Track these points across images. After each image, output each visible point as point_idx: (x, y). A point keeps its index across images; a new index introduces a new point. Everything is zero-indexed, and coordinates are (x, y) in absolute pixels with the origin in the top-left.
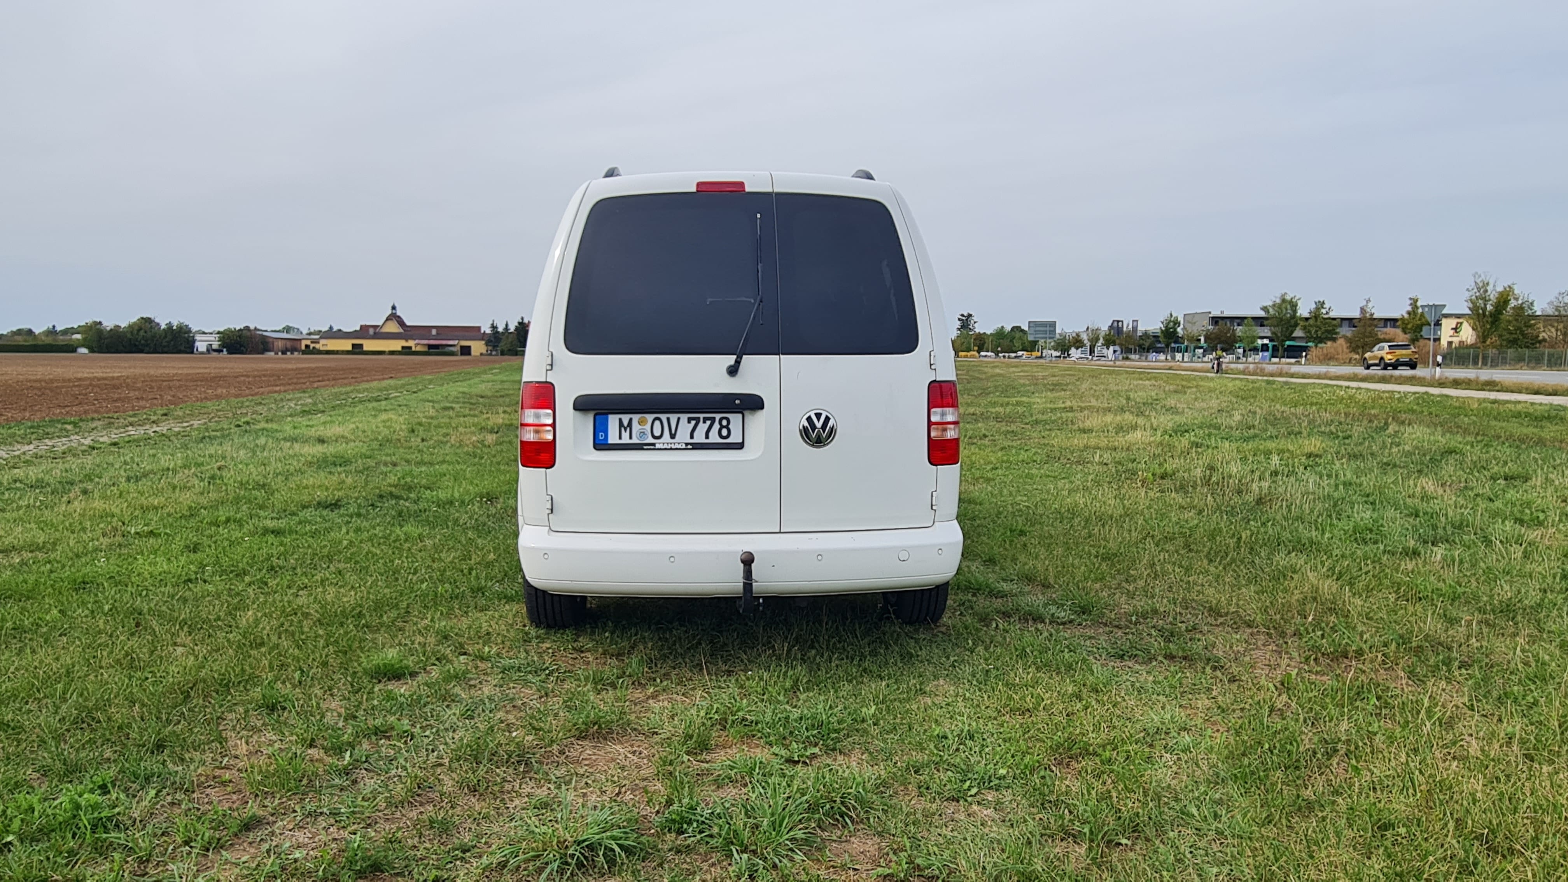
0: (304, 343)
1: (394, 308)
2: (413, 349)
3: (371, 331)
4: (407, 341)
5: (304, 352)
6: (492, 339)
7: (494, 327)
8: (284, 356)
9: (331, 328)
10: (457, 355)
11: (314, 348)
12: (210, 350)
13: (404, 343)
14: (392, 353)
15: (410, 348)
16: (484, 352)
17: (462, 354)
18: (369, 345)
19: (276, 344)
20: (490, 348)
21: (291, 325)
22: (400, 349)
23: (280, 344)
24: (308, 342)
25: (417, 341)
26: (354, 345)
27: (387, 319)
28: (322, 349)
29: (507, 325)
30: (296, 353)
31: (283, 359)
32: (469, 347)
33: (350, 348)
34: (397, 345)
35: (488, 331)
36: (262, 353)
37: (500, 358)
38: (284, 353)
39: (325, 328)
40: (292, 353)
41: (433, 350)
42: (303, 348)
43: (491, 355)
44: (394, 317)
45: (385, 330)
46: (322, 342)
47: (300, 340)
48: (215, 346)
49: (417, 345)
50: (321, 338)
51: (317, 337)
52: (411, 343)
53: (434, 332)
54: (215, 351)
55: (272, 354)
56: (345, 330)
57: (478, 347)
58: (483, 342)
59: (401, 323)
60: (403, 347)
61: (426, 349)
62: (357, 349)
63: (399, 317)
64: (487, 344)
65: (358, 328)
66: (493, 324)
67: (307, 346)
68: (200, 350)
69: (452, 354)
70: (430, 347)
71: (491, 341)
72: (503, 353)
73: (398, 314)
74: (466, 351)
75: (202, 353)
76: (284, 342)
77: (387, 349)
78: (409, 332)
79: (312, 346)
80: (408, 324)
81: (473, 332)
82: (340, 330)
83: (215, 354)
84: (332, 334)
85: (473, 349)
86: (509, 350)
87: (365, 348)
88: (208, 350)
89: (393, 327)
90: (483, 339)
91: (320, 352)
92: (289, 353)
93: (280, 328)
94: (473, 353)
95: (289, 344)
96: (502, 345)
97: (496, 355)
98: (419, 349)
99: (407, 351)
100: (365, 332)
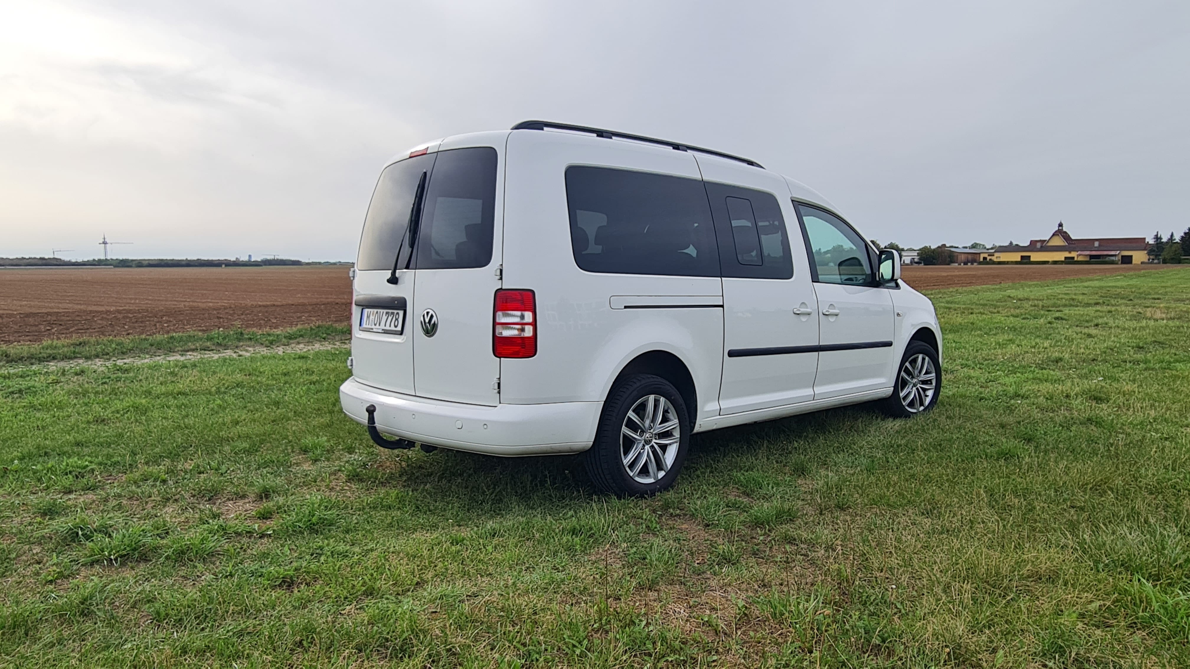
0: (982, 256)
1: (1061, 225)
2: (1076, 259)
3: (1039, 245)
4: (1070, 252)
5: (980, 263)
6: (1155, 249)
7: (1157, 238)
8: (965, 266)
9: (1011, 243)
10: (1117, 264)
11: (990, 260)
12: (912, 262)
13: (1067, 254)
14: (1055, 263)
15: (1073, 258)
16: (1146, 261)
17: (1122, 263)
18: (1035, 257)
19: (959, 257)
20: (1152, 257)
21: (978, 242)
22: (1063, 259)
23: (963, 257)
24: (986, 255)
25: (1079, 253)
26: (1022, 257)
27: (1054, 235)
28: (995, 260)
29: (1172, 235)
30: (975, 264)
31: (964, 268)
32: (1131, 256)
33: (1019, 259)
34: (1060, 256)
35: (1152, 242)
36: (949, 264)
37: (1162, 265)
38: (966, 264)
39: (1006, 244)
40: (972, 264)
41: (1095, 259)
42: (982, 259)
43: (1151, 263)
44: (1060, 232)
45: (1050, 244)
46: (996, 255)
47: (979, 254)
48: (916, 260)
49: (1078, 256)
50: (995, 252)
51: (993, 251)
52: (1074, 254)
53: (1096, 244)
54: (916, 263)
55: (957, 264)
56: (1021, 245)
57: (1139, 257)
58: (1146, 252)
59: (1066, 237)
60: (1066, 258)
61: (1088, 259)
62: (1025, 260)
63: (1066, 232)
64: (1149, 254)
65: (1028, 243)
66: (1157, 235)
67: (985, 258)
68: (906, 262)
69: (1113, 263)
70: (1092, 257)
71: (1154, 251)
72: (1165, 262)
73: (1064, 230)
74: (1127, 260)
75: (907, 265)
76: (966, 255)
77: (1050, 260)
78: (1071, 244)
79: (988, 258)
80: (1073, 238)
81: (1137, 243)
82: (1017, 245)
83: (916, 265)
84: (1012, 248)
85: (1134, 258)
86: (1172, 259)
87: (1032, 259)
88: (911, 262)
89: (1059, 241)
90: (1145, 250)
91: (993, 263)
92: (969, 264)
93: (969, 244)
94: (1134, 262)
95: (970, 257)
96: (1165, 254)
97: (1159, 263)
98: (1080, 259)
99: (1069, 261)
100: (1034, 246)
